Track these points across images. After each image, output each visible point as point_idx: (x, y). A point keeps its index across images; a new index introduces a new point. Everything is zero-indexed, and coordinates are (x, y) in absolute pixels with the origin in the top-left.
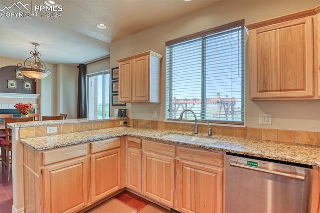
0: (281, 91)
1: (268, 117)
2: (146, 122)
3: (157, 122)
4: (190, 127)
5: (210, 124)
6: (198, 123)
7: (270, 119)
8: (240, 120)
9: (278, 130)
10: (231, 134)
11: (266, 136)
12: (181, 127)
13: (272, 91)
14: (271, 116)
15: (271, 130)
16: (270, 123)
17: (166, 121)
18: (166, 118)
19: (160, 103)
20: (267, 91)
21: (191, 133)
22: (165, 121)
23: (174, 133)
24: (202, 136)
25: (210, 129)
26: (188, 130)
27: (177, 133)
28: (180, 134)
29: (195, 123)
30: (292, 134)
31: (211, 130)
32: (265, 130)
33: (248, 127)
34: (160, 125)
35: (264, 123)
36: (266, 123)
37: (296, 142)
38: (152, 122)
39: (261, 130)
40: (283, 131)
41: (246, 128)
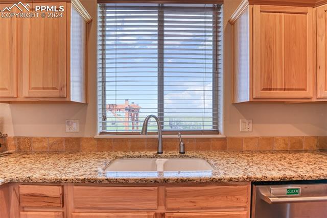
0: (285, 90)
1: (249, 123)
2: (51, 142)
3: (78, 140)
4: (145, 143)
5: (183, 136)
6: (164, 136)
7: (251, 125)
8: (210, 128)
9: (258, 137)
10: (207, 148)
11: (247, 146)
12: (129, 144)
13: (276, 89)
14: (251, 121)
15: (251, 139)
16: (250, 130)
17: (98, 136)
18: (99, 132)
19: (86, 104)
20: (270, 89)
21: (151, 153)
22: (95, 137)
23: (122, 158)
24: (172, 157)
25: (182, 143)
26: (142, 148)
27: (128, 157)
28: (133, 157)
29: (157, 136)
30: (270, 140)
31: (184, 145)
32: (246, 138)
33: (227, 136)
34: (84, 144)
35: (244, 130)
36: (246, 130)
37: (274, 149)
38: (68, 140)
39: (241, 139)
40: (263, 138)
41: (225, 139)
